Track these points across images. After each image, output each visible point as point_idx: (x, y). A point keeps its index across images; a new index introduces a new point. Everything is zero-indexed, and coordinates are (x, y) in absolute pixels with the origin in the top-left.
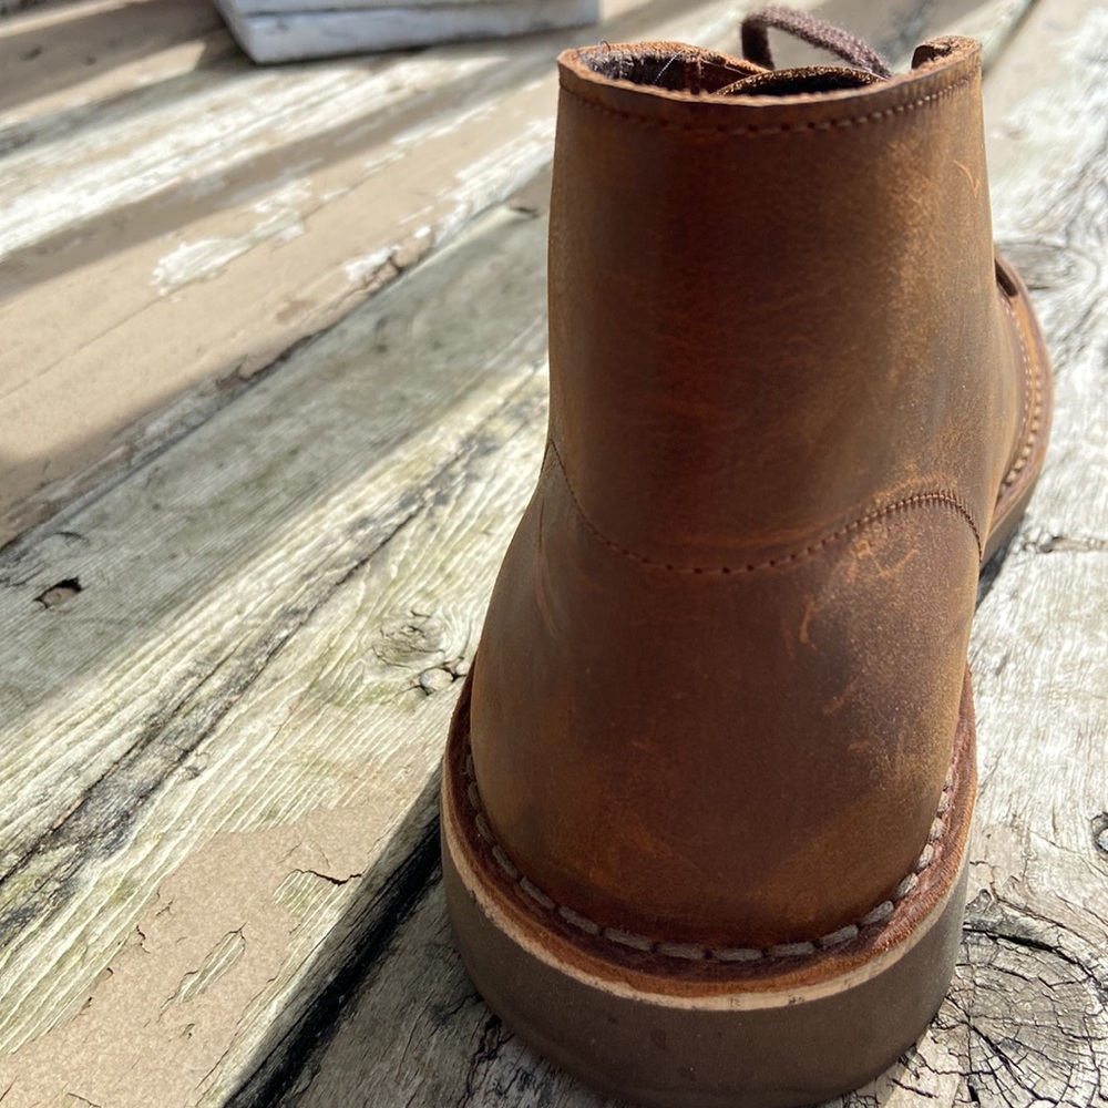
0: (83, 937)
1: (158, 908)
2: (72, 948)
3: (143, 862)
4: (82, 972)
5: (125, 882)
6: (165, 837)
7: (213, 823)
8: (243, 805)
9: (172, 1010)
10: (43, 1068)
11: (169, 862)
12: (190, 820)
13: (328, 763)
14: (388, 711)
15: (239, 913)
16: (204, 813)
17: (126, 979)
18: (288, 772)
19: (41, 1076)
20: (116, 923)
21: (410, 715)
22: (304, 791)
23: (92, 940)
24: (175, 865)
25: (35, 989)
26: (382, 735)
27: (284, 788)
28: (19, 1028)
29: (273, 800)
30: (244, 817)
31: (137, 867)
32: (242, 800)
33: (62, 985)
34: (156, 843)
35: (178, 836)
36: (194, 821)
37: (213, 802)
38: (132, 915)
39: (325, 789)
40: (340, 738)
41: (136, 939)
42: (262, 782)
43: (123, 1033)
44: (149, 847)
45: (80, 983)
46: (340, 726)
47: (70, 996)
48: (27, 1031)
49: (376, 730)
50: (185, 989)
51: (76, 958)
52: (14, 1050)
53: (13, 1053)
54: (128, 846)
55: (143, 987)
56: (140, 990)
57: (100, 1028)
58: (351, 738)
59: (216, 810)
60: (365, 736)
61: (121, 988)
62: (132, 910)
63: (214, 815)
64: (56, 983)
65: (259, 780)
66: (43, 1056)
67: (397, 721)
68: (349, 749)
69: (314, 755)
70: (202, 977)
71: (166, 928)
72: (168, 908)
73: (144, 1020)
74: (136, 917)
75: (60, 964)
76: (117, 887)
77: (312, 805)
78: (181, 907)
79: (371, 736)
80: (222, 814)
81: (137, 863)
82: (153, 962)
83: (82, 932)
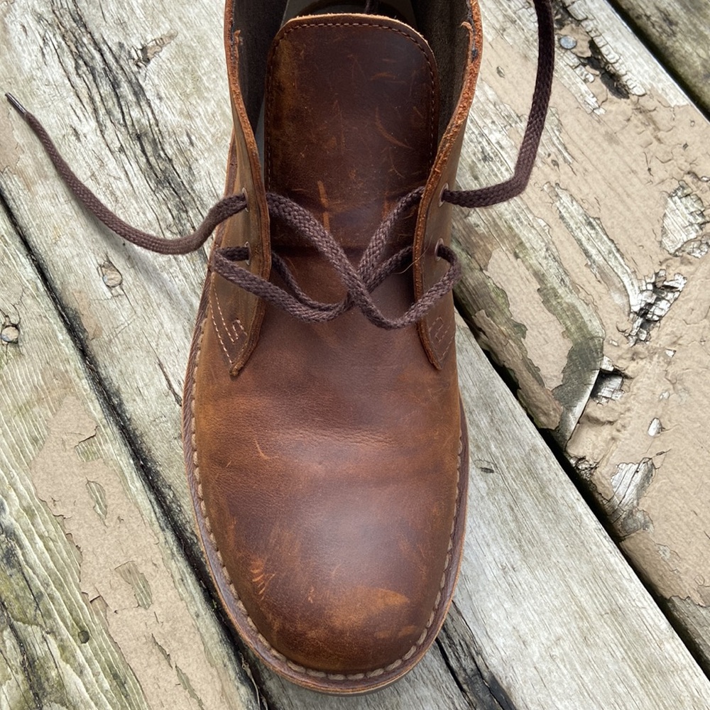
0: (41, 537)
1: (51, 504)
2: (44, 542)
3: (19, 498)
4: (60, 544)
5: (24, 510)
6: (12, 485)
7: (21, 463)
8: (20, 448)
9: (106, 521)
10: (96, 573)
11: (28, 489)
12: (10, 471)
13: (24, 404)
14: (13, 364)
15: (79, 477)
16: (11, 465)
17: (77, 530)
18: (16, 421)
19: (99, 575)
20: (44, 522)
21: (25, 358)
22: (33, 421)
23: (46, 534)
24: (32, 488)
25: (54, 563)
26: (26, 375)
27: (24, 427)
28: (69, 575)
29: (27, 436)
30: (28, 451)
31: (20, 502)
32: (17, 447)
33: (60, 553)
34: (12, 490)
35: (16, 480)
36: (13, 470)
37: (7, 457)
38: (46, 515)
39: (39, 413)
40: (13, 392)
41: (60, 519)
42: (12, 434)
43: (102, 541)
44: (12, 493)
45: (64, 547)
46: (5, 387)
47: (68, 552)
48: (73, 573)
49: (21, 375)
50: (99, 511)
51: (51, 544)
52: (78, 580)
53: (80, 581)
54: (4, 501)
55: (87, 526)
56: (88, 528)
57: (93, 548)
58: (16, 387)
59: (14, 459)
60: (21, 381)
61: (81, 533)
62: (43, 513)
63: (16, 461)
64: (58, 555)
65: (10, 434)
66: (90, 572)
67: (23, 364)
68: (23, 391)
69: (14, 407)
70: (99, 504)
71: (64, 505)
72: (54, 501)
73: (102, 532)
74: (48, 514)
75: (48, 549)
76: (25, 514)
77: (44, 423)
78: (58, 496)
79: (23, 379)
80: (18, 458)
81: (18, 501)
82: (77, 518)
83: (39, 536)
